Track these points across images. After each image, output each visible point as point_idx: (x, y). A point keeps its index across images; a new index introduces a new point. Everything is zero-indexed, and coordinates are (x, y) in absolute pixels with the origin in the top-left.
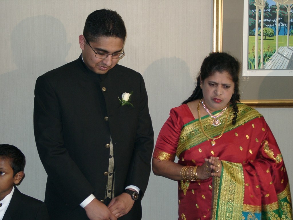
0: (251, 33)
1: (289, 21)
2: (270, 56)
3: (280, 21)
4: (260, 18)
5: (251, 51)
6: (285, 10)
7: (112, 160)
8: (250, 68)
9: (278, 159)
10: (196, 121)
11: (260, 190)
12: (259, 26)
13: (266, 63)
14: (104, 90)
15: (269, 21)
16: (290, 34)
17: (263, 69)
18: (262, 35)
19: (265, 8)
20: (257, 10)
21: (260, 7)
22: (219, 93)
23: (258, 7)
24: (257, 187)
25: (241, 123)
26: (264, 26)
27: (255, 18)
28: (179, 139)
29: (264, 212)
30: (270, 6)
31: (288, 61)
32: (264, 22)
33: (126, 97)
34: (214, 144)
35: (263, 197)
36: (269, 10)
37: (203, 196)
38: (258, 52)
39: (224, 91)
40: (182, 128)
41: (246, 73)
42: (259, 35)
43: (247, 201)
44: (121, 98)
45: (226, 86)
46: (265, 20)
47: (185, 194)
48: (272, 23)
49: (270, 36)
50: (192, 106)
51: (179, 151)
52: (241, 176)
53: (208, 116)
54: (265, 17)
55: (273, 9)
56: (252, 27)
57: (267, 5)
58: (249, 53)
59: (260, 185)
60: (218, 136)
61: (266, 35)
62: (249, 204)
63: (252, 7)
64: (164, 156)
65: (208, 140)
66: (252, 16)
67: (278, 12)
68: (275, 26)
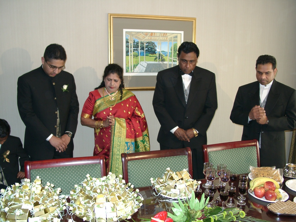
0: (127, 55)
1: (145, 49)
2: (136, 66)
3: (141, 49)
4: (131, 48)
5: (127, 64)
6: (143, 44)
7: (58, 120)
8: (127, 72)
9: (142, 116)
10: (103, 98)
11: (134, 131)
12: (131, 51)
13: (135, 69)
14: (54, 84)
15: (136, 49)
16: (146, 56)
17: (133, 72)
18: (132, 55)
19: (134, 43)
20: (130, 44)
21: (131, 43)
22: (112, 84)
23: (130, 42)
24: (132, 130)
25: (124, 99)
26: (133, 51)
27: (129, 47)
28: (94, 107)
29: (136, 142)
30: (136, 42)
31: (145, 68)
32: (133, 50)
33: (65, 87)
34: (111, 109)
35: (136, 134)
36: (136, 44)
37: (106, 136)
38: (131, 64)
39: (115, 83)
40: (95, 102)
41: (125, 74)
42: (131, 56)
43: (128, 136)
44: (62, 88)
45: (115, 81)
46: (134, 49)
47: (98, 135)
48: (137, 50)
49: (136, 56)
50: (100, 91)
51: (94, 113)
52: (124, 124)
53: (108, 95)
54: (134, 47)
55: (137, 43)
56: (127, 52)
57: (134, 41)
58: (126, 64)
59: (134, 129)
60: (113, 105)
61: (134, 56)
62: (129, 138)
63: (127, 42)
64: (87, 116)
65: (108, 108)
66: (127, 47)
67: (139, 45)
68: (138, 52)
